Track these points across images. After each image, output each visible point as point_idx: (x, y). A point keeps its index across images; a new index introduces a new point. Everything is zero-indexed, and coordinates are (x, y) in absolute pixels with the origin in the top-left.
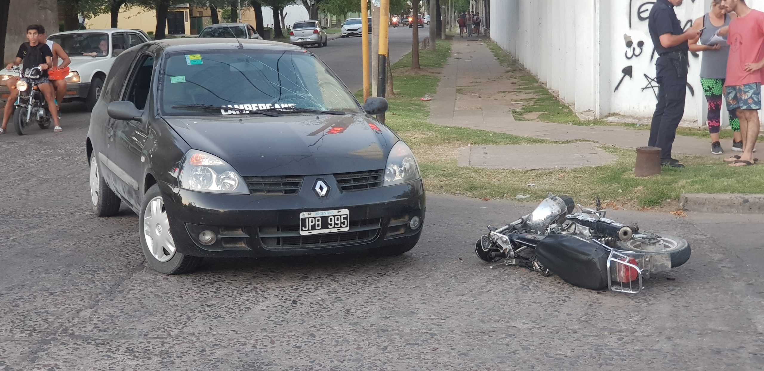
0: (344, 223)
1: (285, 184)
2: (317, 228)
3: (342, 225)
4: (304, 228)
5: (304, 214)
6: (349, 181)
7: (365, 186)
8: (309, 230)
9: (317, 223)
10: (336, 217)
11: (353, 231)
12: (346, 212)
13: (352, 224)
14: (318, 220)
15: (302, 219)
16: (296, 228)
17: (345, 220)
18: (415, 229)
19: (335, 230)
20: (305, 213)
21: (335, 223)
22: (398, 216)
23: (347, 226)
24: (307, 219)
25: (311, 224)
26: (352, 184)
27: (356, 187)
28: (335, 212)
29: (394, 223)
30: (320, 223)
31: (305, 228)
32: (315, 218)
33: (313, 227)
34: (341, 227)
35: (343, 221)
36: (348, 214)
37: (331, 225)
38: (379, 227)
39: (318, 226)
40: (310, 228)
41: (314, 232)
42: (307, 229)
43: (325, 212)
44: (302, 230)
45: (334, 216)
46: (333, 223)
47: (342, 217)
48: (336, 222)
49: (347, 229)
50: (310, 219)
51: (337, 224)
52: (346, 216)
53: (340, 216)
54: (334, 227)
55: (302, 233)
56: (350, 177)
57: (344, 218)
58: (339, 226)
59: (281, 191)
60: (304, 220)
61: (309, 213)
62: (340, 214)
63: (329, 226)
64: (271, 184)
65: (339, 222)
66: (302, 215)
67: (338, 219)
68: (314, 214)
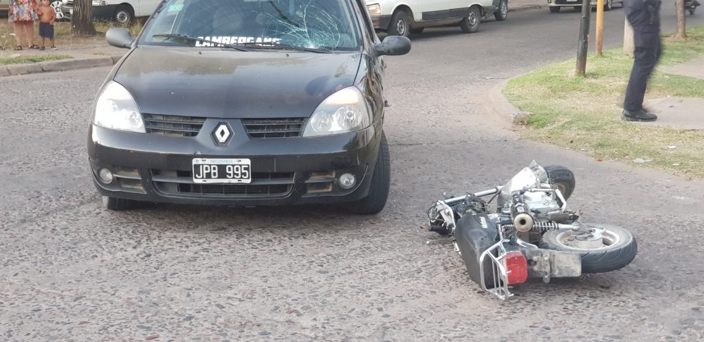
0: (245, 174)
1: (186, 126)
2: (213, 176)
3: (243, 176)
4: (197, 175)
5: (197, 161)
6: (263, 127)
7: (281, 135)
8: (203, 178)
9: (213, 171)
10: (235, 167)
11: (258, 183)
12: (247, 162)
13: (255, 176)
14: (214, 169)
15: (195, 165)
16: (188, 174)
17: (246, 171)
18: (348, 188)
19: (235, 181)
20: (199, 159)
21: (234, 174)
22: (322, 171)
23: (248, 178)
24: (201, 166)
25: (205, 172)
26: (265, 131)
27: (268, 135)
28: (234, 161)
29: (315, 179)
30: (216, 171)
31: (199, 175)
32: (210, 165)
33: (209, 176)
34: (241, 178)
35: (243, 171)
36: (250, 164)
37: (230, 175)
38: (293, 182)
39: (215, 174)
40: (205, 177)
41: (209, 181)
42: (201, 177)
43: (222, 159)
44: (196, 178)
45: (233, 166)
46: (231, 172)
47: (243, 167)
48: (236, 172)
49: (249, 181)
50: (205, 166)
51: (237, 175)
52: (247, 166)
53: (241, 165)
54: (234, 178)
55: (196, 181)
56: (265, 123)
57: (245, 169)
58: (239, 177)
59: (180, 133)
60: (197, 167)
61: (204, 159)
62: (240, 163)
63: (228, 176)
64: (174, 125)
65: (239, 172)
66: (195, 161)
67: (237, 169)
68: (208, 161)
